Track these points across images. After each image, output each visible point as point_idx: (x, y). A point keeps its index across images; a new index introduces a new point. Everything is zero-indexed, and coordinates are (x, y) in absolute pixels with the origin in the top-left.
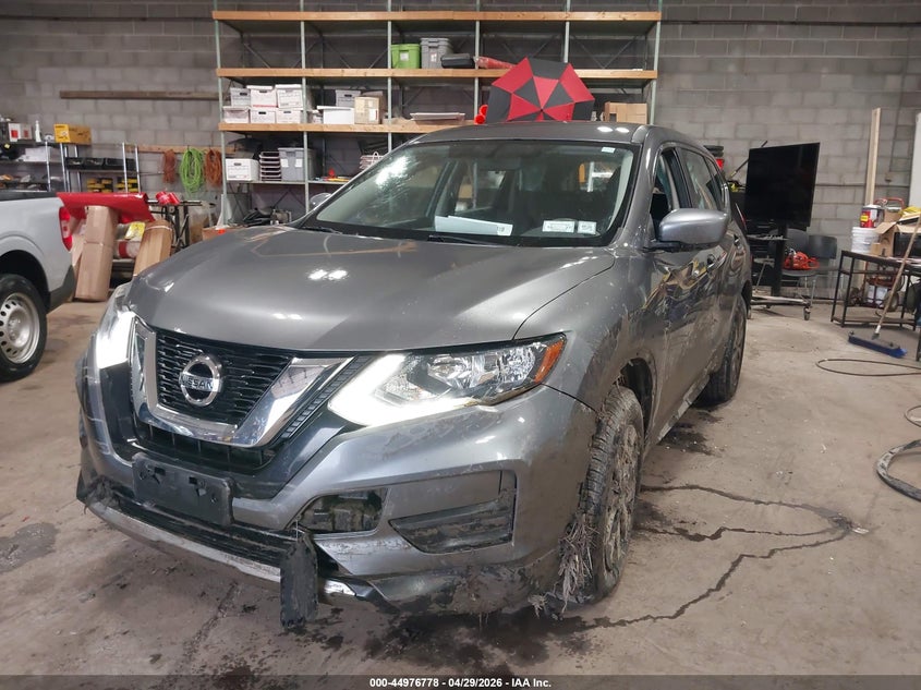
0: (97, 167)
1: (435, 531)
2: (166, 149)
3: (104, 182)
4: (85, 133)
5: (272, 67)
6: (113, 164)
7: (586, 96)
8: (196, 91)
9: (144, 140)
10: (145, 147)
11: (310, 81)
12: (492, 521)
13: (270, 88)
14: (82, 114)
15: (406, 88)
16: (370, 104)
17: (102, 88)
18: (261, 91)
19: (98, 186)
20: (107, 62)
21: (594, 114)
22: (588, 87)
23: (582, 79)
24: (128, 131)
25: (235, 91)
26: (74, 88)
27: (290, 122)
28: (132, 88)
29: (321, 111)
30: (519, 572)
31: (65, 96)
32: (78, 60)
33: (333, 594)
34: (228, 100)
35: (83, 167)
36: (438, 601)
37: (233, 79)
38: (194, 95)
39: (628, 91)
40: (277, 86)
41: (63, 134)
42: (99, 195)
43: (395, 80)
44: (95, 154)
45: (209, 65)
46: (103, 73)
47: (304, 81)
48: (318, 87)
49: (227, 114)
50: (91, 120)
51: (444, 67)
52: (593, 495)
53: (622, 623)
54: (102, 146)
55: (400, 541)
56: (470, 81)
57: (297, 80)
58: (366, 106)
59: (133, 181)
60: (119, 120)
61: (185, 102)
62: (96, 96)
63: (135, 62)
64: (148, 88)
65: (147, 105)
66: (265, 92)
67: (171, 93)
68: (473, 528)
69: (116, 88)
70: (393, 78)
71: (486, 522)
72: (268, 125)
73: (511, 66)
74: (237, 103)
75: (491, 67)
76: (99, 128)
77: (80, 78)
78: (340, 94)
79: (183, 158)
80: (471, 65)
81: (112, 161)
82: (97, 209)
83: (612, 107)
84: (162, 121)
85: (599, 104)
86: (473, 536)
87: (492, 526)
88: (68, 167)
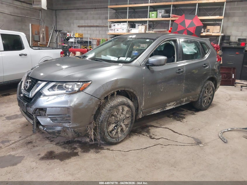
0: (83, 43)
1: (55, 118)
2: (98, 39)
3: (85, 46)
4: (82, 35)
5: (122, 19)
6: (87, 42)
7: (201, 24)
8: (105, 25)
9: (94, 37)
10: (94, 38)
11: (129, 22)
12: (67, 118)
13: (120, 24)
14: (81, 31)
15: (155, 23)
16: (143, 27)
17: (86, 25)
18: (118, 25)
19: (84, 47)
20: (87, 19)
21: (203, 29)
22: (201, 21)
23: (200, 19)
24: (91, 35)
25: (112, 25)
26: (81, 25)
27: (123, 32)
28: (92, 25)
29: (131, 29)
30: (73, 130)
31: (79, 27)
32: (82, 18)
33: (40, 128)
34: (110, 27)
35: (80, 43)
36: (57, 133)
37: (113, 22)
38: (105, 26)
39: (217, 22)
40: (121, 23)
41: (77, 35)
42: (83, 49)
43: (150, 21)
44: (84, 40)
45: (107, 18)
46: (86, 21)
47: (127, 22)
48: (133, 23)
49: (110, 30)
50: (83, 32)
51: (162, 17)
52: (101, 118)
53: (112, 150)
54: (85, 38)
55: (49, 119)
56: (169, 21)
57: (126, 22)
58: (142, 28)
59: (91, 46)
60: (89, 32)
61: (103, 28)
62: (85, 27)
63: (93, 18)
64: (95, 24)
65: (95, 28)
66: (119, 25)
67: (100, 26)
68: (63, 119)
69: (89, 25)
70: (149, 21)
71: (65, 118)
72: (118, 33)
73: (180, 16)
74: (113, 28)
75: (174, 17)
76: (85, 34)
77: (82, 22)
78: (137, 25)
79: (101, 41)
80: (169, 17)
81: (86, 41)
82: (78, 52)
83: (208, 27)
84: (97, 32)
85: (205, 26)
86: (63, 121)
87: (67, 119)
88: (78, 43)
